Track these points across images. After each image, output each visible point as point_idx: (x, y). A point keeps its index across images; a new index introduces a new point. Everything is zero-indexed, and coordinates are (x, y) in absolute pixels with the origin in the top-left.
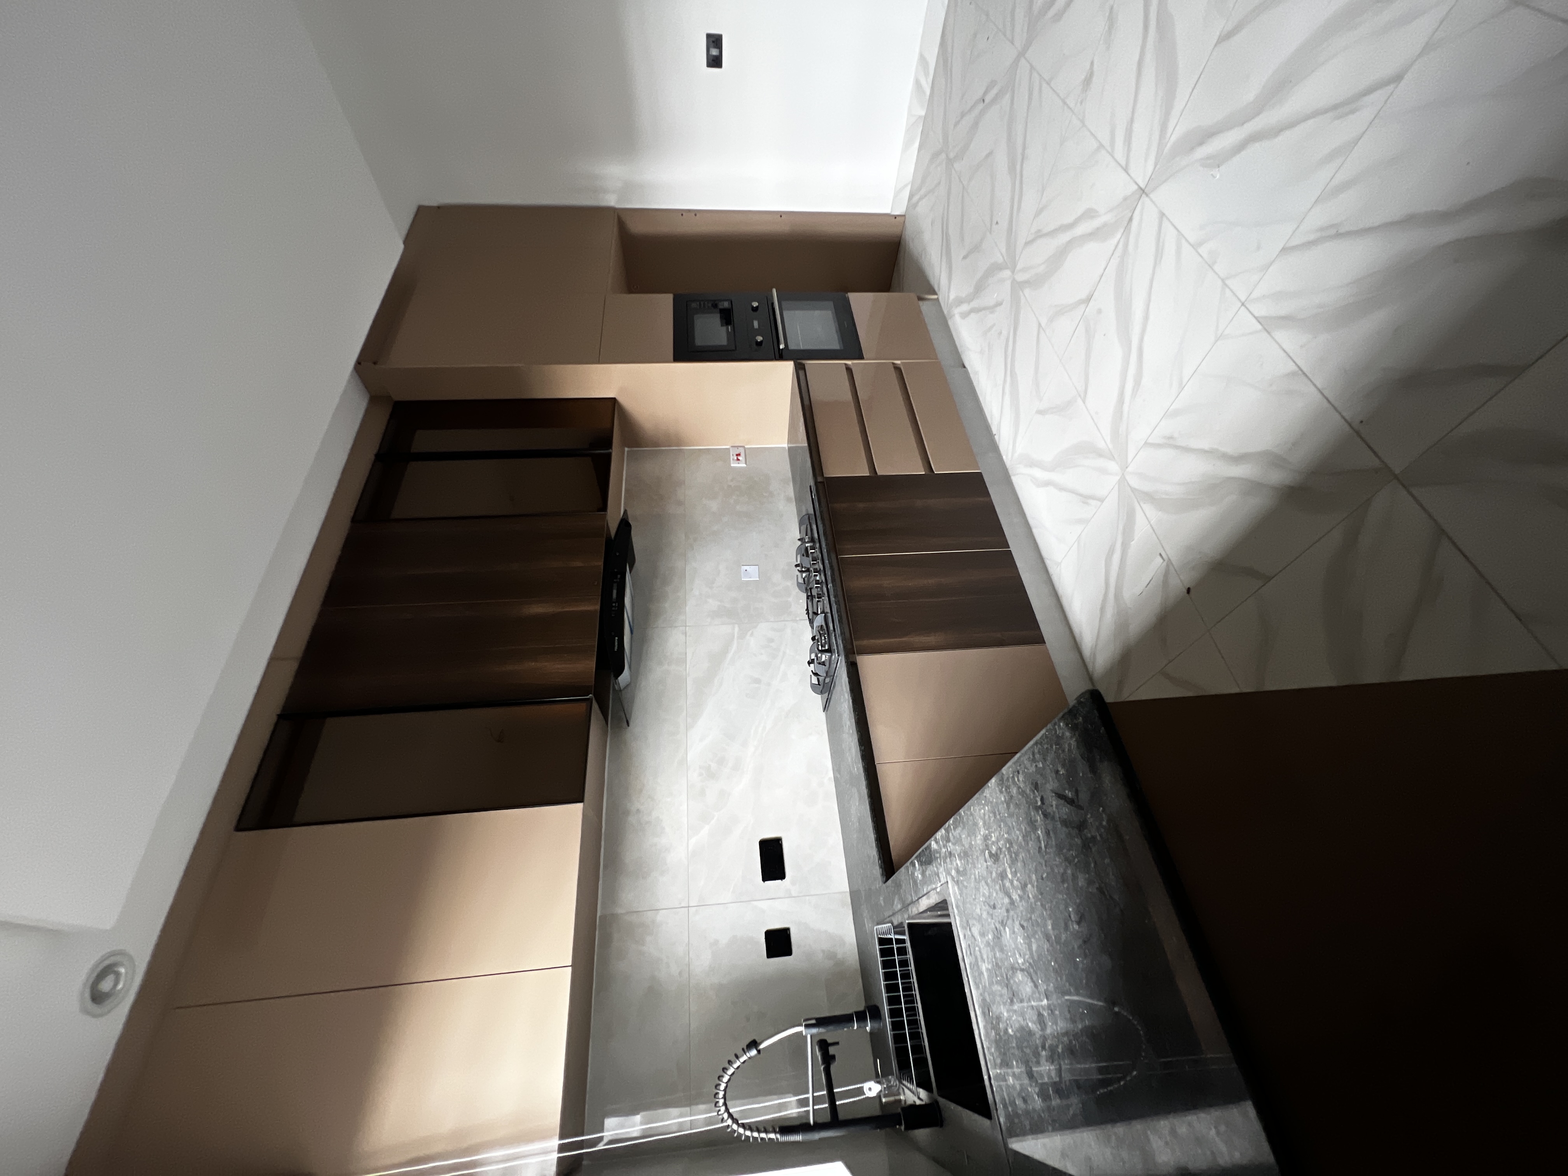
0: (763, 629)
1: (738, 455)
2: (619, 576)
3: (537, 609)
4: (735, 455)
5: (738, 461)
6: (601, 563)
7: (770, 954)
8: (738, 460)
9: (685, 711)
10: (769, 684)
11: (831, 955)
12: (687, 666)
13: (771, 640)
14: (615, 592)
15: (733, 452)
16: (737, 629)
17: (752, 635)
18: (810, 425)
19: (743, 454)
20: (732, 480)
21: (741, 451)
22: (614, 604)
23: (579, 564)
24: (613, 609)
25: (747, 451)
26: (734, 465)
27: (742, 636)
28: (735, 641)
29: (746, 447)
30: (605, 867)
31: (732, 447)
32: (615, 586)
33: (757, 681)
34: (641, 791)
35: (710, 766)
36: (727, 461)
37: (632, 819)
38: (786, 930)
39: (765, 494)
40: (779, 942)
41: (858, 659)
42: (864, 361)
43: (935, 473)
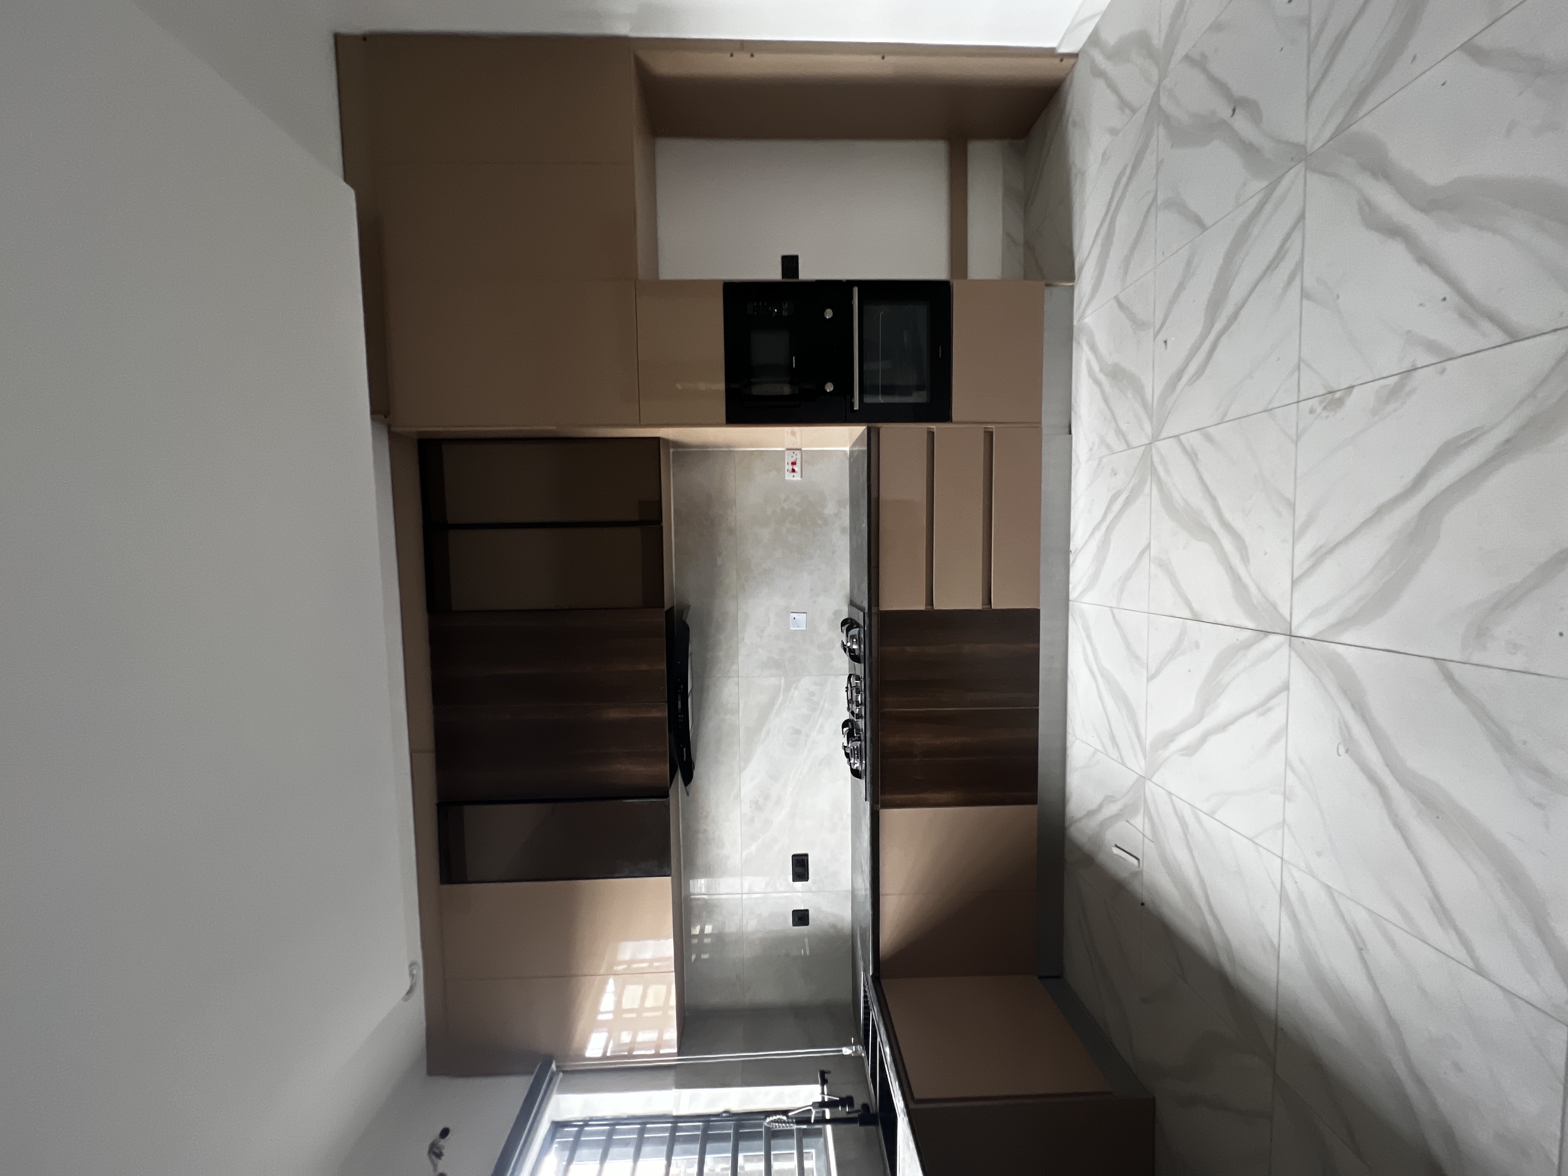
0: (806, 683)
1: (794, 463)
2: (682, 687)
3: (615, 714)
4: (790, 464)
5: (794, 474)
6: (664, 667)
7: (795, 924)
8: (793, 471)
9: (738, 756)
10: (807, 736)
11: (834, 926)
12: (740, 716)
13: (812, 694)
14: (679, 703)
15: (789, 459)
16: (783, 680)
17: (796, 688)
18: (873, 525)
19: (798, 463)
20: (785, 501)
21: (797, 457)
22: (680, 716)
23: (644, 667)
24: (680, 720)
25: (803, 454)
26: (789, 477)
27: (788, 689)
28: (781, 694)
29: (803, 449)
30: (684, 867)
31: (788, 449)
32: (679, 696)
33: (798, 732)
34: (706, 817)
35: (758, 801)
36: (780, 471)
37: (701, 836)
38: (807, 911)
39: (820, 522)
40: (801, 917)
41: (880, 810)
42: (951, 424)
43: (993, 608)
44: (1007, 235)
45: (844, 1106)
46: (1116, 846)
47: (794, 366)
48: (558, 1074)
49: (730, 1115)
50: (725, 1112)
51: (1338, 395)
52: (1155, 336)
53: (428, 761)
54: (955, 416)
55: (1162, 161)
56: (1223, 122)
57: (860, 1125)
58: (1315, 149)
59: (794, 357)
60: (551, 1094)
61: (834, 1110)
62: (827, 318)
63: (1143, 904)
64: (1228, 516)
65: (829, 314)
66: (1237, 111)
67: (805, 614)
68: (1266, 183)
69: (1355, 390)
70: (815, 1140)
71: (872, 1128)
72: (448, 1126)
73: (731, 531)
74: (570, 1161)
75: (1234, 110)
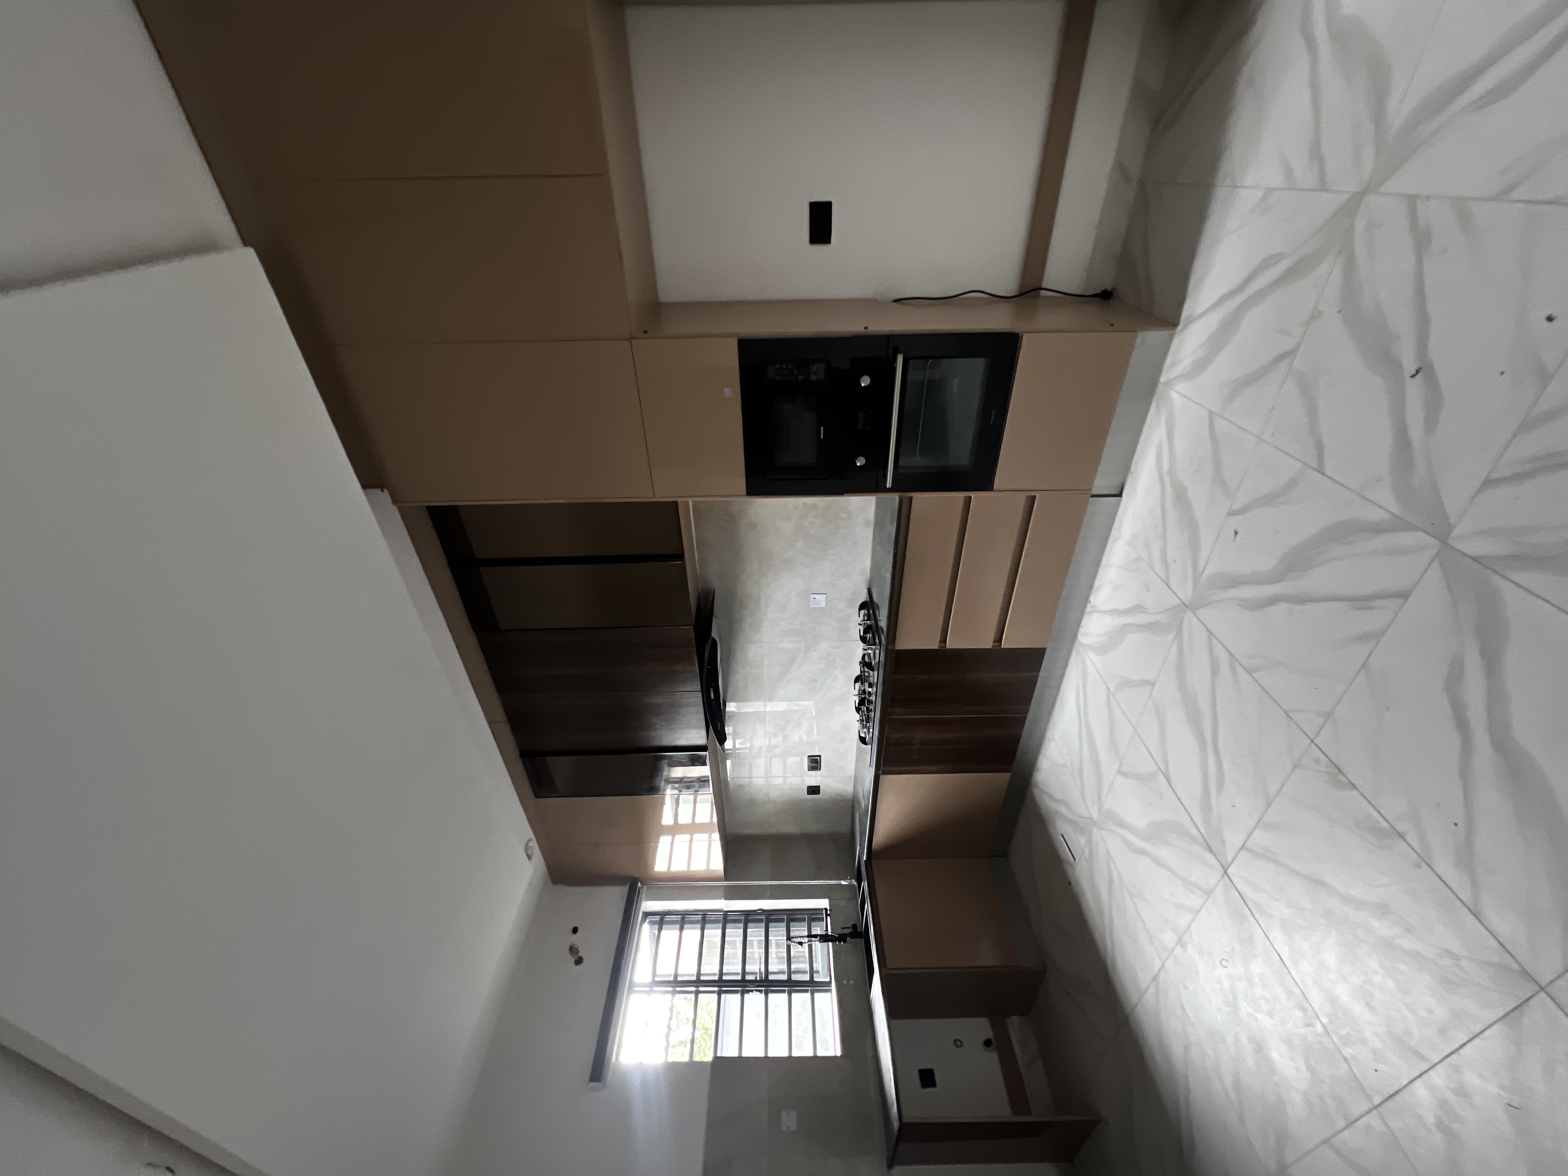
0: (824, 647)
3: (656, 700)
6: (696, 668)
7: (809, 793)
11: (839, 795)
12: (764, 669)
13: (829, 655)
16: (802, 645)
17: (815, 650)
23: (678, 668)
38: (819, 787)
39: (843, 516)
40: (814, 790)
41: (881, 776)
42: (993, 492)
43: (1002, 647)
44: (1120, 166)
45: (840, 942)
46: (1062, 836)
47: (822, 437)
48: (643, 888)
49: (764, 911)
50: (759, 910)
51: (1342, 778)
52: (1231, 513)
53: (506, 729)
54: (997, 484)
55: (1321, 314)
56: (1397, 365)
57: (850, 938)
58: (1458, 547)
59: (822, 428)
60: (641, 901)
61: (834, 943)
62: (863, 385)
63: (1070, 884)
64: (1221, 744)
65: (865, 382)
66: (1418, 377)
67: (825, 595)
68: (1396, 510)
69: (1355, 793)
70: (821, 923)
71: (859, 940)
72: (576, 926)
73: (753, 526)
74: (660, 930)
75: (1418, 372)
